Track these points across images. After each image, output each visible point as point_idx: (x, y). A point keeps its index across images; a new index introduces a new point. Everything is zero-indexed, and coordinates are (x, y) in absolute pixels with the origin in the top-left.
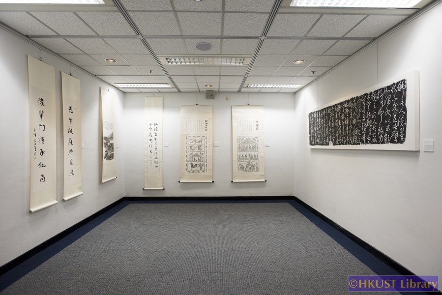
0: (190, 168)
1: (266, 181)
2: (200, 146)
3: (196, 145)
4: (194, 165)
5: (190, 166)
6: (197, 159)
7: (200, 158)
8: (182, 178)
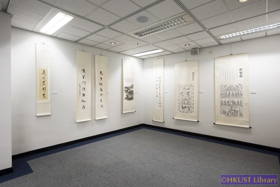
0: (181, 109)
1: (250, 128)
2: (188, 93)
3: (185, 92)
4: (184, 107)
5: (181, 107)
6: (186, 102)
7: (188, 102)
8: (175, 115)
